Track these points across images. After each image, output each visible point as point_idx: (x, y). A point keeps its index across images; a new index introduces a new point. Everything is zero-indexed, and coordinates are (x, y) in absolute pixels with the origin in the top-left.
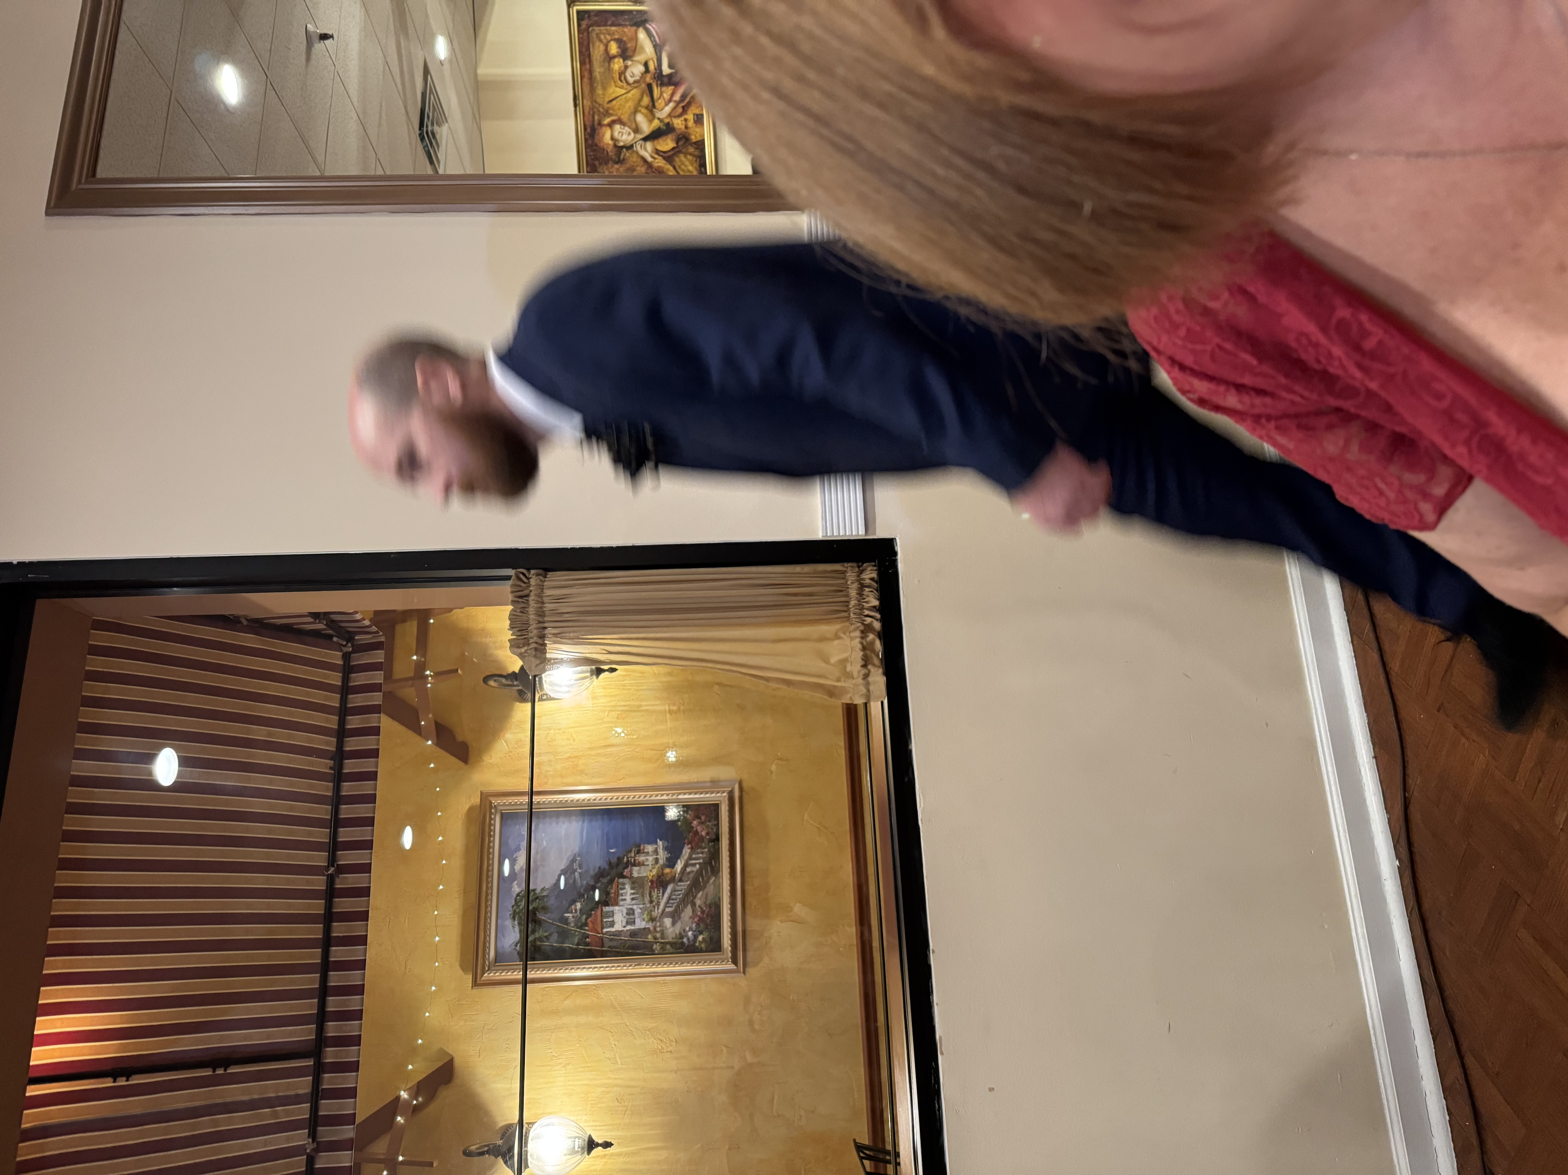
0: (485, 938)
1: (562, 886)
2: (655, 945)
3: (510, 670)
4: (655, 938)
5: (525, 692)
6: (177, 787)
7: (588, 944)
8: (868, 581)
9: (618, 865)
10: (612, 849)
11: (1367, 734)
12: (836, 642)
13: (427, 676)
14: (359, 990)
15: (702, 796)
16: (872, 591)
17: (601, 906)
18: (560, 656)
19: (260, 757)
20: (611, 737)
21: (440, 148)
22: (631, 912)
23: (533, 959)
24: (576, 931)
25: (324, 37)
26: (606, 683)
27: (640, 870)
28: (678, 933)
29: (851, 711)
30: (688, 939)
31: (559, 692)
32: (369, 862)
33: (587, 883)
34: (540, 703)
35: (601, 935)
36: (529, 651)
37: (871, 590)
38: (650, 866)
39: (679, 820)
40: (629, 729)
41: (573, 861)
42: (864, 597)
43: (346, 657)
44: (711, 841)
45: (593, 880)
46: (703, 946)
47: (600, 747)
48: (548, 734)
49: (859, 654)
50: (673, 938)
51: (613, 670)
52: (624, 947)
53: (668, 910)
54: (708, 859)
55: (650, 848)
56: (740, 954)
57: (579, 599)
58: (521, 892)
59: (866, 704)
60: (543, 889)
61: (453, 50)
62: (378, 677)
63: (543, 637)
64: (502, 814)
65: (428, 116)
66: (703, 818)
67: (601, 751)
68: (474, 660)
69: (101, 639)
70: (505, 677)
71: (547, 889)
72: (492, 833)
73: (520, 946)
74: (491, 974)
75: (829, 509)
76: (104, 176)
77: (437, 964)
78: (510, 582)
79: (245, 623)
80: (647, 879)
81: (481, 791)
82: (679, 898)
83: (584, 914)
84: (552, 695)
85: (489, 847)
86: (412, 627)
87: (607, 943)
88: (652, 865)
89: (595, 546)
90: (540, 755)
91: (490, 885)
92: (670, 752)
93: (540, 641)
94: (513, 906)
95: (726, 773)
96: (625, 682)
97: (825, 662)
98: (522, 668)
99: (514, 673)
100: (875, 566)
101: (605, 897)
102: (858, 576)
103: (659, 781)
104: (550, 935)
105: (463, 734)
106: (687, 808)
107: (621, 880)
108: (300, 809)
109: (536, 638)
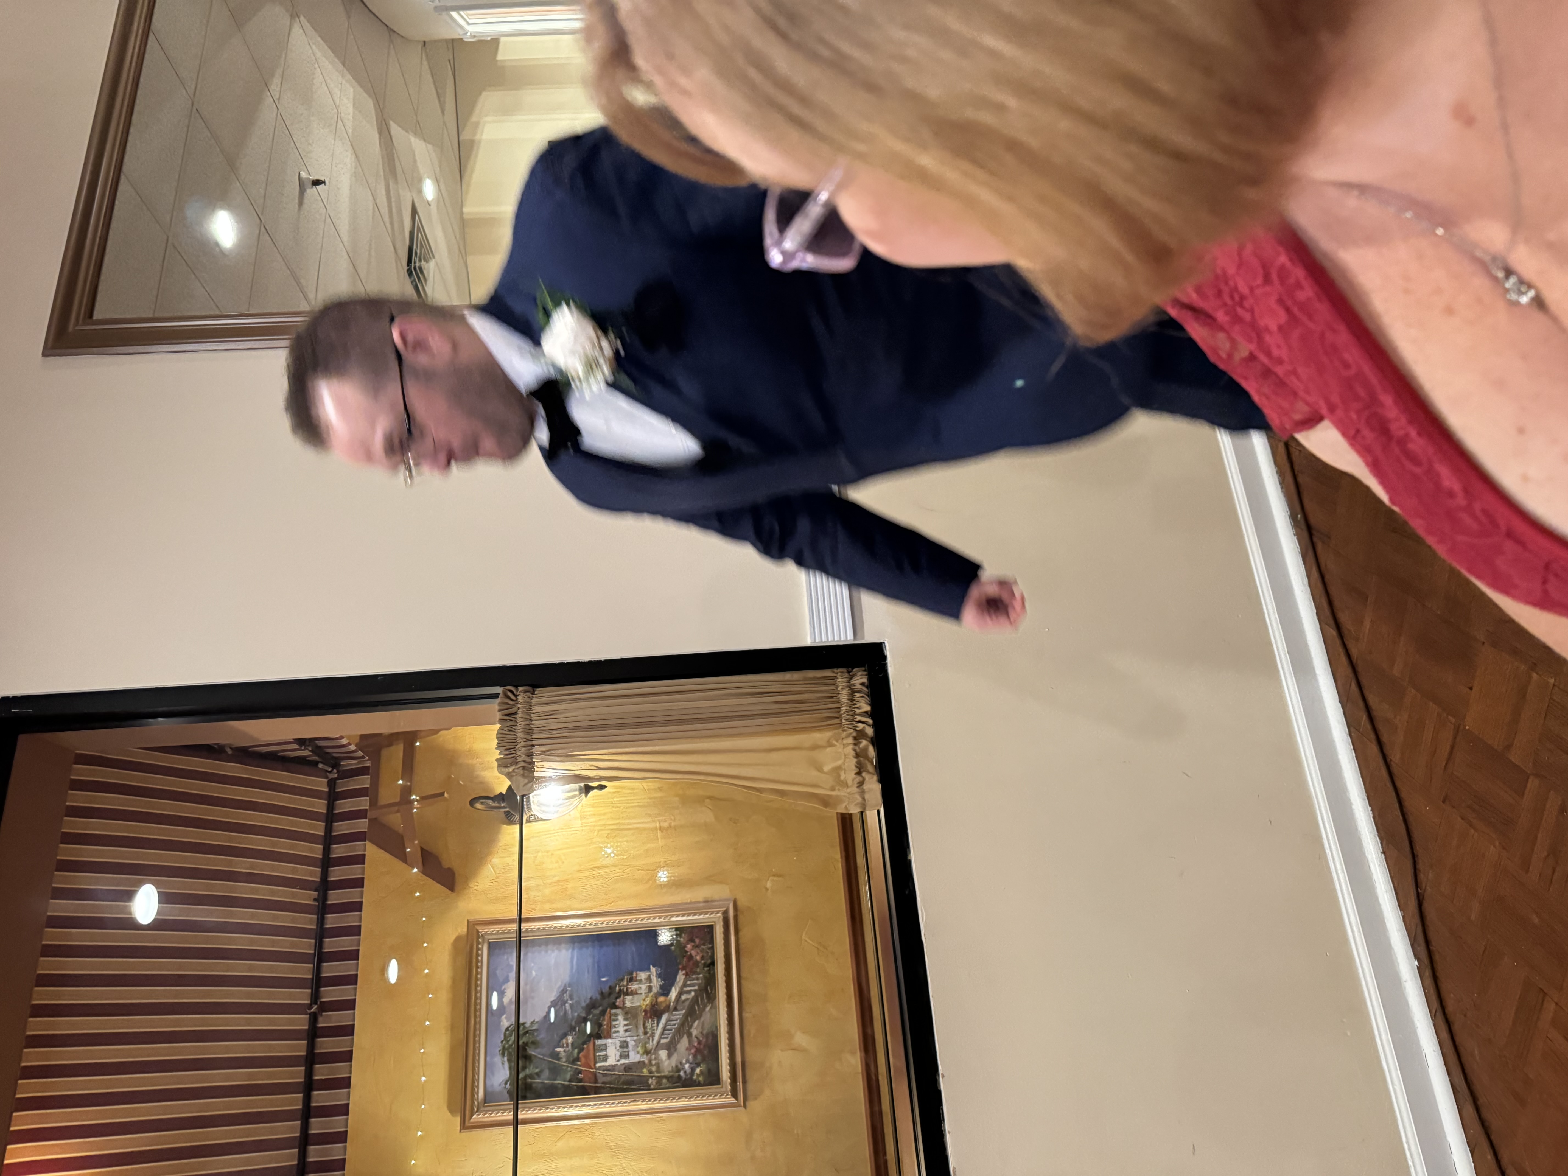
0: (473, 1076)
1: (552, 1020)
2: (650, 1079)
3: (497, 792)
4: (650, 1072)
5: (512, 814)
6: (158, 925)
7: (580, 1081)
8: (859, 687)
9: (610, 994)
10: (603, 977)
11: (1374, 829)
12: (829, 749)
13: (414, 801)
14: (341, 1137)
15: (696, 917)
16: (862, 697)
17: (594, 1040)
18: (548, 775)
19: (242, 890)
20: (601, 858)
21: (428, 282)
22: (625, 1044)
23: (524, 1098)
24: (568, 1066)
25: (317, 183)
26: (594, 801)
27: (632, 1000)
28: (674, 1065)
29: (846, 821)
30: (685, 1072)
31: (546, 812)
32: (353, 998)
33: (578, 1015)
34: (528, 824)
35: (594, 1070)
36: (516, 771)
37: (862, 695)
38: (643, 994)
39: (672, 944)
40: (619, 849)
41: (564, 991)
42: (855, 702)
43: (332, 783)
44: (705, 965)
45: (584, 1012)
46: (701, 1079)
47: (590, 869)
48: (536, 857)
49: (851, 763)
50: (669, 1072)
51: (602, 787)
52: (618, 1082)
53: (663, 1041)
54: (703, 985)
55: (643, 975)
56: (740, 1085)
57: (570, 714)
58: (510, 1027)
59: (862, 813)
60: (532, 1023)
61: (440, 190)
62: (363, 803)
63: (531, 755)
64: (489, 943)
65: (416, 253)
66: (697, 941)
67: (590, 873)
68: (461, 782)
69: (83, 772)
70: (493, 799)
71: (537, 1022)
72: (479, 964)
73: (510, 1085)
74: (480, 1116)
75: (816, 617)
76: (100, 317)
77: (423, 1106)
78: (498, 700)
79: (230, 752)
80: (640, 1009)
81: (468, 921)
82: (674, 1029)
83: (576, 1048)
84: (540, 816)
85: (477, 979)
86: (398, 751)
87: (601, 1079)
88: (645, 993)
89: (583, 660)
90: (528, 879)
91: (478, 1020)
92: (662, 873)
93: (528, 760)
94: (502, 1042)
95: (719, 892)
96: (615, 799)
97: (819, 771)
98: (510, 788)
99: (501, 794)
100: (865, 671)
101: (597, 1030)
102: (849, 682)
103: (649, 903)
104: (541, 1071)
105: (450, 859)
106: (680, 930)
107: (613, 1011)
108: (285, 944)
109: (524, 756)
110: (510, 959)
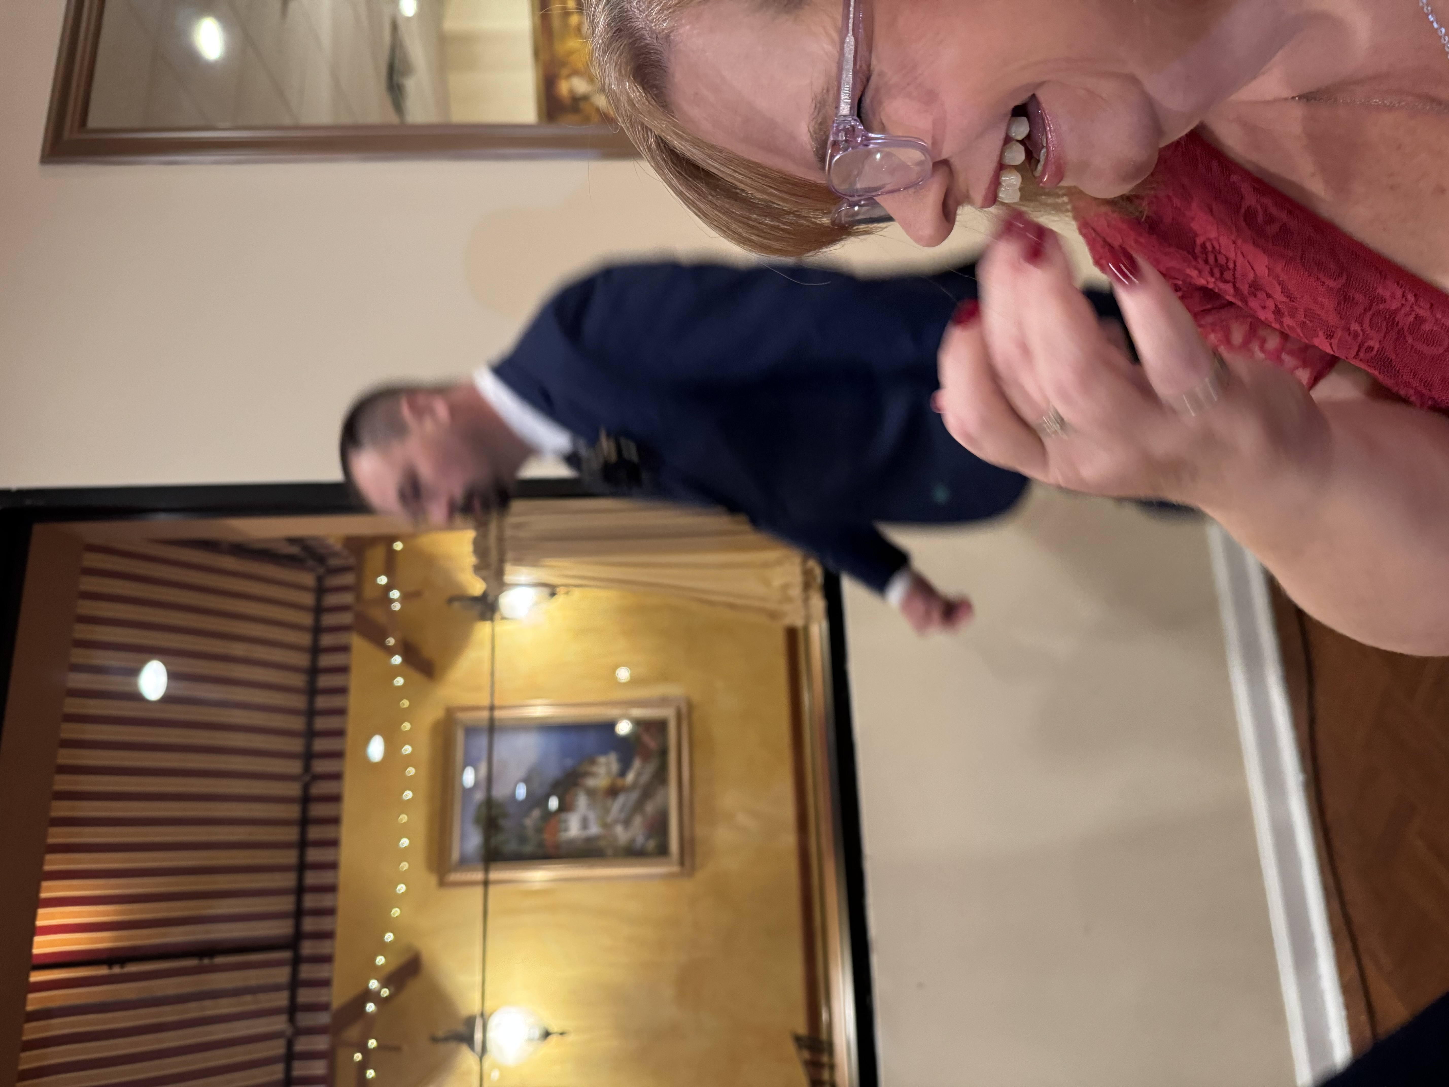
0: (450, 841)
2: (608, 850)
4: (608, 843)
7: (544, 847)
9: (572, 776)
10: (567, 760)
12: (778, 568)
14: (332, 889)
15: (652, 712)
17: (558, 815)
18: (516, 580)
19: (240, 672)
21: (408, 99)
22: (586, 818)
23: (494, 861)
24: (534, 836)
26: (560, 605)
27: (593, 780)
28: (628, 839)
29: (791, 633)
30: (639, 844)
31: (514, 612)
32: (341, 770)
33: (545, 790)
34: (499, 622)
36: (490, 575)
39: (629, 735)
40: (584, 647)
41: (532, 769)
43: (320, 579)
44: (659, 753)
45: (550, 786)
46: (651, 850)
47: (557, 666)
49: (798, 581)
50: (624, 844)
53: (620, 817)
54: (657, 770)
55: (603, 760)
56: (688, 858)
57: (537, 526)
58: (482, 802)
59: (805, 627)
60: (502, 798)
61: (420, 5)
62: (347, 598)
63: (501, 560)
64: (465, 727)
65: (396, 69)
66: (653, 733)
67: (557, 669)
68: (438, 583)
69: (92, 560)
71: (505, 798)
72: (456, 746)
73: (482, 850)
74: (457, 875)
76: (94, 126)
79: (225, 546)
80: (600, 788)
81: (446, 706)
82: (630, 807)
83: (541, 820)
85: (452, 755)
86: (377, 553)
87: (563, 847)
88: (605, 775)
91: (453, 793)
92: (622, 671)
93: (499, 565)
94: (476, 813)
95: (674, 690)
96: (581, 604)
97: (768, 587)
101: (561, 805)
104: (510, 839)
105: (428, 651)
106: (638, 723)
107: (576, 790)
108: (279, 720)
110: (482, 741)
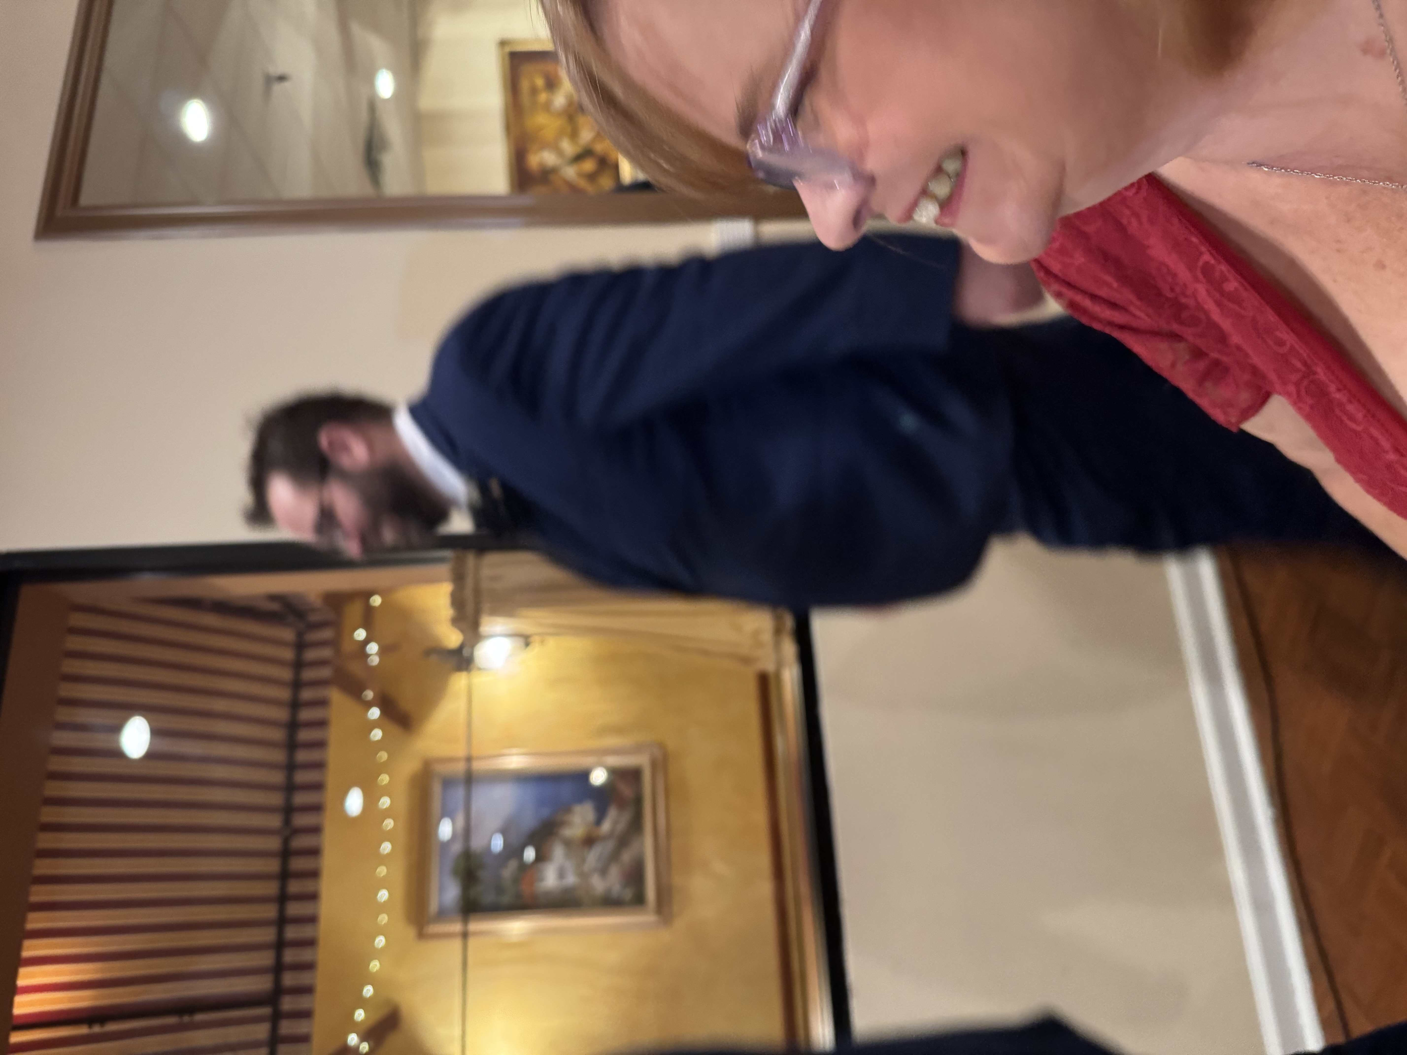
0: (428, 893)
2: (585, 900)
4: (584, 893)
6: (150, 756)
7: (520, 898)
9: (549, 825)
10: (543, 809)
14: (312, 943)
15: (626, 759)
18: (493, 630)
22: (562, 868)
23: (473, 912)
24: (511, 886)
25: (282, 78)
26: (534, 654)
27: (569, 830)
28: (605, 888)
29: (763, 679)
30: (616, 894)
31: (490, 663)
32: (320, 823)
35: (534, 891)
36: (466, 626)
38: (578, 825)
39: (604, 784)
41: (509, 819)
43: (300, 635)
44: (633, 800)
45: (526, 839)
46: (628, 900)
50: (601, 894)
54: (632, 819)
55: (578, 809)
56: (664, 907)
58: (460, 854)
59: (777, 672)
62: (326, 653)
63: (478, 611)
64: (442, 780)
65: (374, 146)
66: (627, 781)
68: (416, 636)
69: (78, 620)
73: (460, 901)
74: (435, 928)
76: (85, 204)
78: (448, 563)
80: (576, 838)
81: (422, 758)
82: (607, 856)
86: (359, 607)
87: (541, 898)
88: (581, 824)
93: (475, 616)
94: (453, 866)
95: (647, 737)
104: (487, 891)
105: (405, 704)
106: (614, 771)
107: (553, 839)
108: (259, 774)
109: (472, 612)
110: (459, 793)
